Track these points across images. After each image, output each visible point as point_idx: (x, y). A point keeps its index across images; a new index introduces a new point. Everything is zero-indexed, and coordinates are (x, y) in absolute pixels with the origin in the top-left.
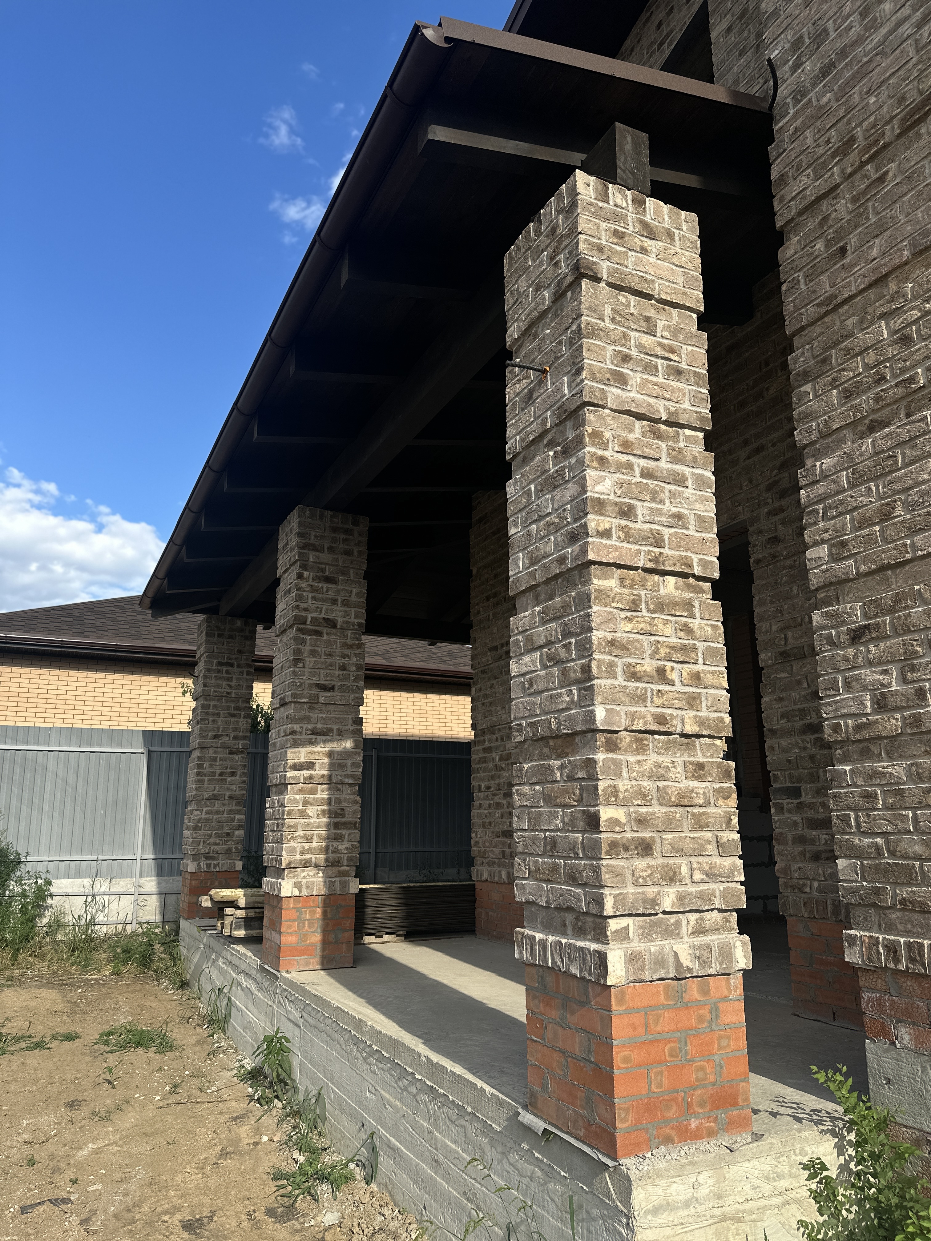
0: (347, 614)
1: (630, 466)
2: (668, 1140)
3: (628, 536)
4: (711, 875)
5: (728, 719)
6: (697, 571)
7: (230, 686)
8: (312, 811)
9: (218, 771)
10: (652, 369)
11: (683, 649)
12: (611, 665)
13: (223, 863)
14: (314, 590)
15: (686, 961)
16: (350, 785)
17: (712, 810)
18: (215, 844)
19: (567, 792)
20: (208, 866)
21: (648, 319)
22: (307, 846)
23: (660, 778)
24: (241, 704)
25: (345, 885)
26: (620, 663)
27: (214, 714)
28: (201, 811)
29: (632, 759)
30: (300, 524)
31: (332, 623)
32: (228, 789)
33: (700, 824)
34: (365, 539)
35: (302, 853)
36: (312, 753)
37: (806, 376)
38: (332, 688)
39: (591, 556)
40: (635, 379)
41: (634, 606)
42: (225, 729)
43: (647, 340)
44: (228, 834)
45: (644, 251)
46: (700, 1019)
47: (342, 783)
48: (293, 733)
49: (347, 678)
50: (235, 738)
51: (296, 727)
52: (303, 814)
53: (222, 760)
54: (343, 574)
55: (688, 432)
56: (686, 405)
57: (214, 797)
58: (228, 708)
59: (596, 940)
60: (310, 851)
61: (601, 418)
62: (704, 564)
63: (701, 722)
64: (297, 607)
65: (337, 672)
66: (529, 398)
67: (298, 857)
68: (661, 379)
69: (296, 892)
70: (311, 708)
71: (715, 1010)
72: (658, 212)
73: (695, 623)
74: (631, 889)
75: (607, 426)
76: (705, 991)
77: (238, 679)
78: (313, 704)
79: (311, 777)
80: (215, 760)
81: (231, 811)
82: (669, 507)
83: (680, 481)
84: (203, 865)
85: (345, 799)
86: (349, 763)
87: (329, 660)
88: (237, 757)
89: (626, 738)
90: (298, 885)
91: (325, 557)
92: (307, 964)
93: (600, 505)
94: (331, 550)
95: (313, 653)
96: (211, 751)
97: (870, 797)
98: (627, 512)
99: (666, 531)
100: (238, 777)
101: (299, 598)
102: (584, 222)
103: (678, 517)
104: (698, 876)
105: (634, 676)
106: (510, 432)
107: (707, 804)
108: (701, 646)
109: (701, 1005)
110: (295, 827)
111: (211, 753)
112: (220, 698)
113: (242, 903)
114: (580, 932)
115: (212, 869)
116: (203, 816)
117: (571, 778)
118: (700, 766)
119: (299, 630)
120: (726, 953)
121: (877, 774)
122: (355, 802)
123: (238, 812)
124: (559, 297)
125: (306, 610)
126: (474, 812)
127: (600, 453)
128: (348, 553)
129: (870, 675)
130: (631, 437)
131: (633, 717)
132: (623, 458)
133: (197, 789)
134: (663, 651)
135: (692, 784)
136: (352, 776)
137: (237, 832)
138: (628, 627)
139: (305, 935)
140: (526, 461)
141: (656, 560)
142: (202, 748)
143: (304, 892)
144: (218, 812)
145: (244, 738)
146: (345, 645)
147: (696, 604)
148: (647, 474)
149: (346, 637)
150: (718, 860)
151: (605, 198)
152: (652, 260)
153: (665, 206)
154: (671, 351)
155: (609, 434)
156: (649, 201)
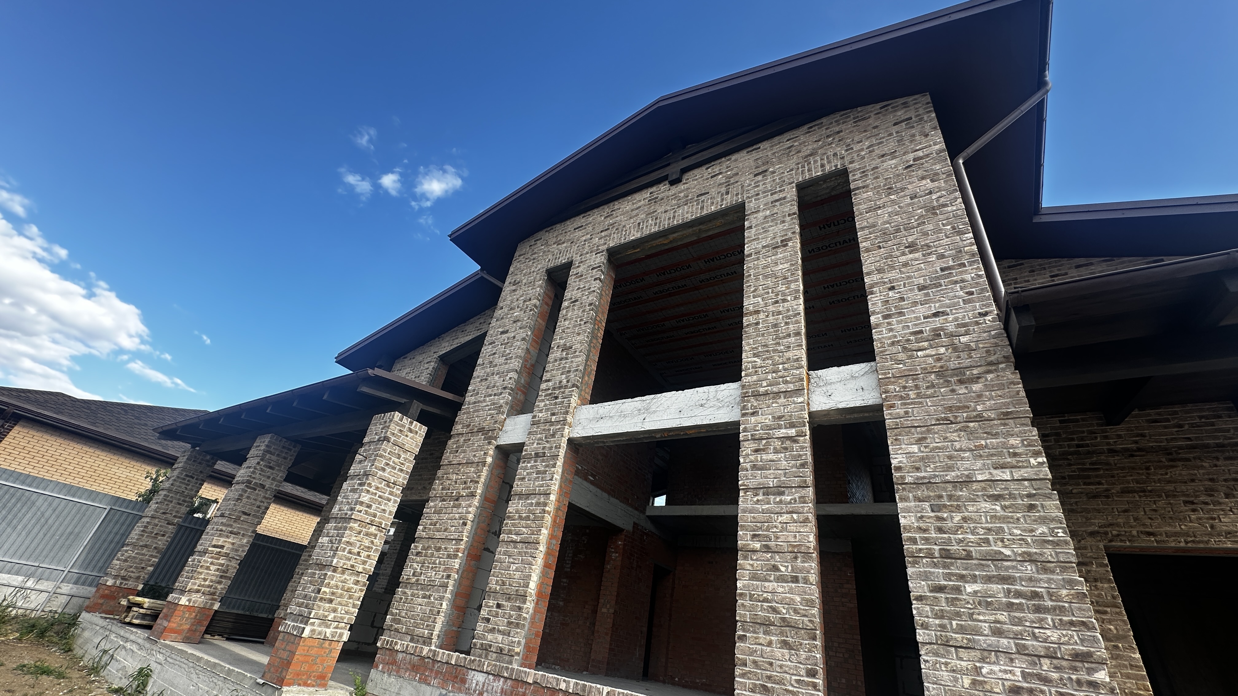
0: (272, 484)
1: (376, 494)
2: (299, 685)
3: (366, 513)
4: (347, 613)
5: (373, 569)
6: (383, 526)
7: (186, 488)
8: (213, 568)
9: (155, 532)
10: (394, 468)
11: (369, 547)
12: (345, 548)
13: (131, 584)
14: (262, 470)
15: (328, 635)
16: (237, 559)
17: (355, 594)
18: (132, 572)
19: (317, 581)
20: (121, 583)
21: (399, 455)
22: (203, 583)
23: (344, 582)
24: (187, 499)
25: (212, 604)
26: (348, 548)
27: (169, 501)
28: (133, 552)
29: (338, 575)
30: (269, 442)
31: (263, 486)
32: (156, 543)
33: (350, 597)
34: (295, 454)
35: (199, 586)
36: (226, 541)
37: (439, 479)
38: (249, 515)
39: (353, 517)
40: (388, 470)
41: (359, 533)
42: (171, 510)
43: (397, 460)
44: (143, 568)
45: (407, 436)
46: (325, 653)
47: (233, 558)
48: (221, 530)
49: (258, 511)
50: (175, 516)
51: (224, 528)
52: (208, 568)
53: (161, 526)
54: (278, 466)
55: (398, 487)
56: (400, 480)
57: (146, 546)
58: (179, 499)
59: (305, 624)
60: (203, 586)
61: (373, 479)
62: (386, 524)
63: (364, 569)
64: (250, 476)
65: (255, 508)
66: (360, 462)
67: (196, 587)
68: (396, 472)
69: (187, 603)
70: (234, 521)
71: (331, 651)
72: (416, 426)
73: (375, 541)
74: (321, 612)
75: (374, 481)
76: (330, 645)
77: (193, 486)
78: (237, 519)
79: (220, 552)
80: (157, 525)
81: (152, 556)
82: (383, 507)
83: (389, 500)
84: (118, 582)
85: (232, 566)
86: (241, 549)
87: (254, 502)
88: (170, 527)
89: (340, 569)
90: (189, 600)
91: (274, 458)
92: (175, 638)
93: (362, 503)
94: (278, 455)
95: (248, 498)
96: (157, 520)
97: (401, 599)
98: (369, 506)
99: (378, 514)
100: (165, 538)
101: (253, 472)
102: (392, 426)
103: (384, 510)
104: (343, 612)
105: (350, 552)
106: (352, 468)
107: (355, 592)
108: (374, 548)
109: (327, 648)
110: (201, 573)
111: (156, 521)
112: (177, 493)
113: (146, 606)
114: (301, 622)
115: (122, 586)
116: (133, 555)
117: (319, 578)
118: (358, 581)
119: (246, 486)
120: (341, 635)
121: (405, 593)
122: (236, 568)
123: (155, 557)
124: (379, 440)
125: (254, 478)
126: (290, 584)
127: (369, 489)
128: (285, 458)
129: (415, 565)
130: (380, 486)
131: (344, 564)
132: (375, 491)
133: (137, 539)
134: (362, 547)
135: (353, 586)
136: (239, 556)
137: (149, 568)
138: (355, 538)
139: (181, 624)
140: (352, 479)
141: (372, 521)
142: (153, 517)
143: (191, 604)
144: (143, 554)
145: (180, 517)
146: (264, 497)
147: (379, 535)
148: (380, 497)
149: (266, 494)
150: (351, 609)
151: (401, 420)
152: (408, 439)
153: (419, 424)
154: (402, 464)
155: (373, 484)
156: (415, 422)
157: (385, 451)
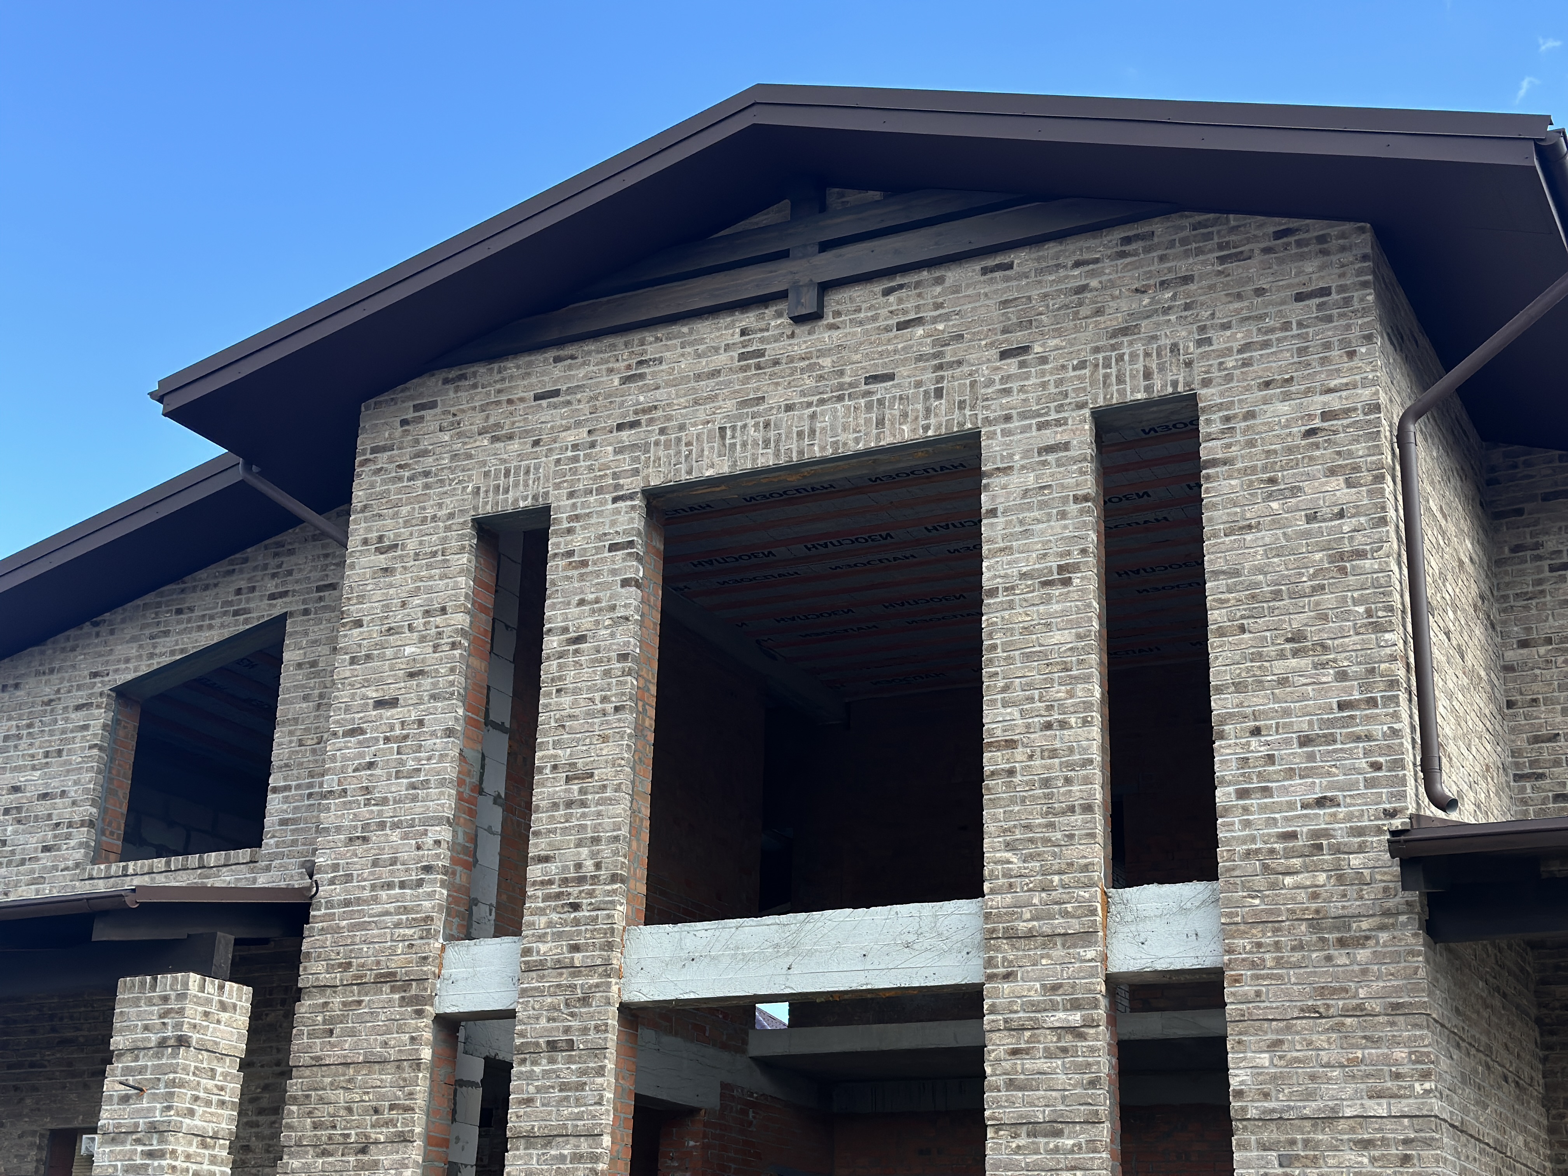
10: (208, 1103)
21: (212, 1070)
37: (295, 1100)
40: (200, 1110)
43: (210, 1084)
55: (221, 1142)
56: (224, 1125)
61: (177, 1139)
68: (213, 1110)
72: (231, 991)
75: (179, 1144)
102: (190, 1009)
106: (103, 1114)
124: (162, 1044)
127: (174, 1163)
130: (191, 1150)
132: (185, 1165)
151: (202, 989)
152: (222, 1027)
153: (235, 985)
154: (222, 1089)
155: (180, 1149)
156: (228, 984)
157: (185, 1069)
